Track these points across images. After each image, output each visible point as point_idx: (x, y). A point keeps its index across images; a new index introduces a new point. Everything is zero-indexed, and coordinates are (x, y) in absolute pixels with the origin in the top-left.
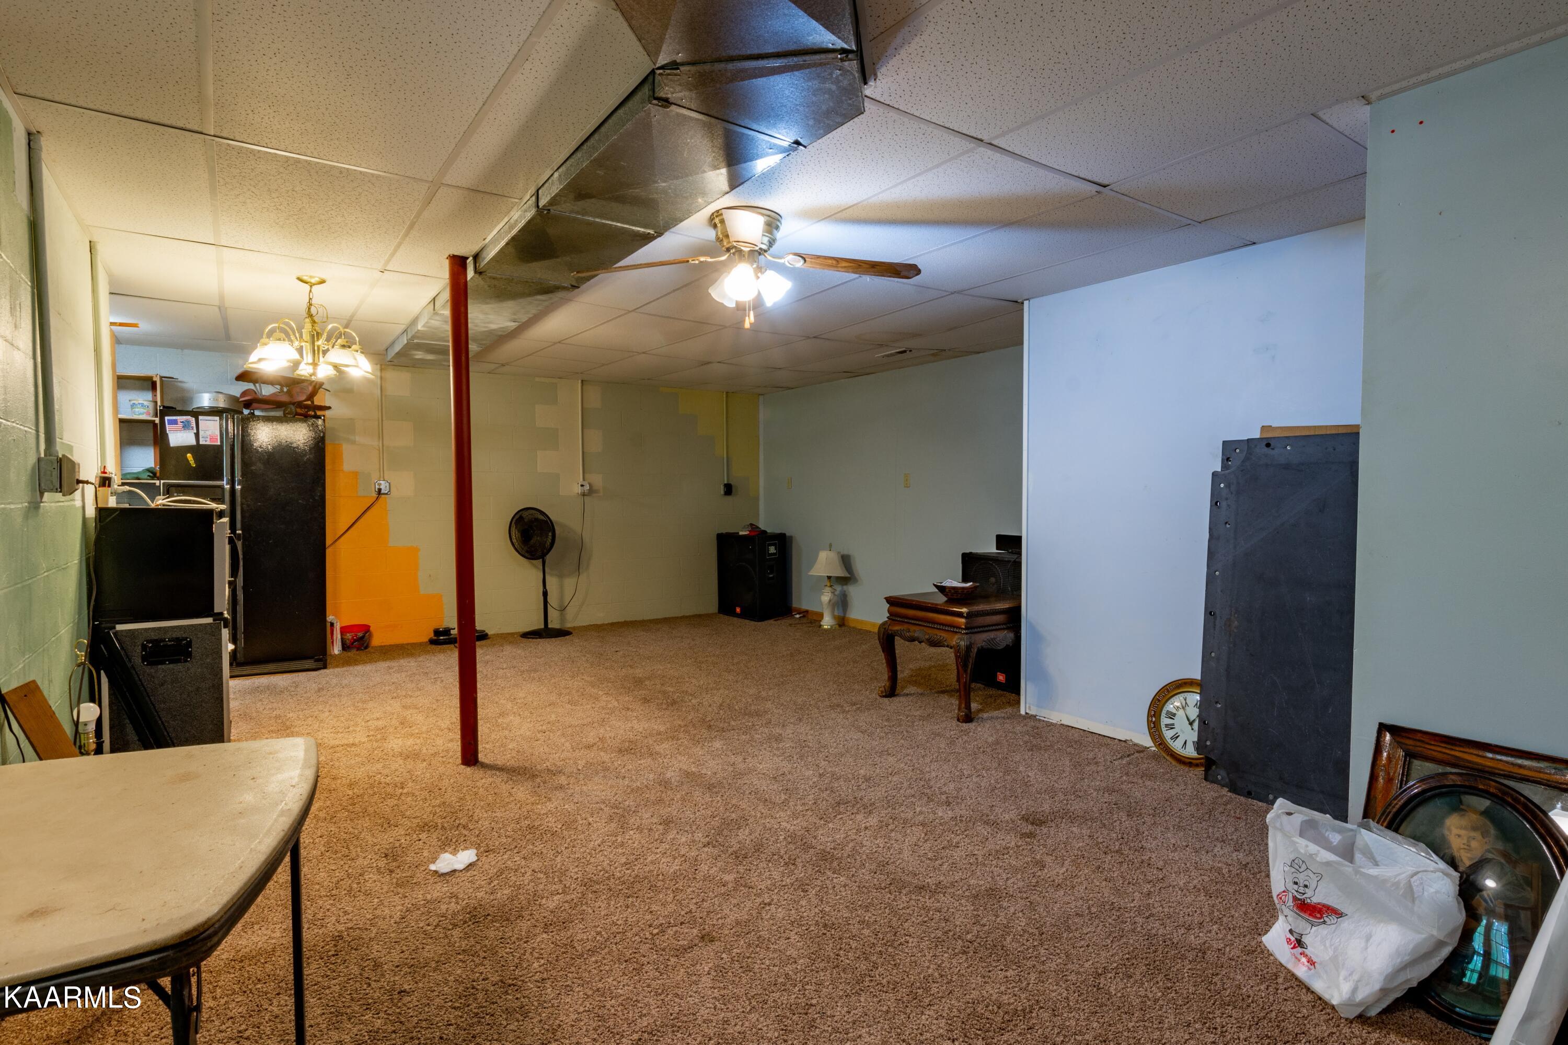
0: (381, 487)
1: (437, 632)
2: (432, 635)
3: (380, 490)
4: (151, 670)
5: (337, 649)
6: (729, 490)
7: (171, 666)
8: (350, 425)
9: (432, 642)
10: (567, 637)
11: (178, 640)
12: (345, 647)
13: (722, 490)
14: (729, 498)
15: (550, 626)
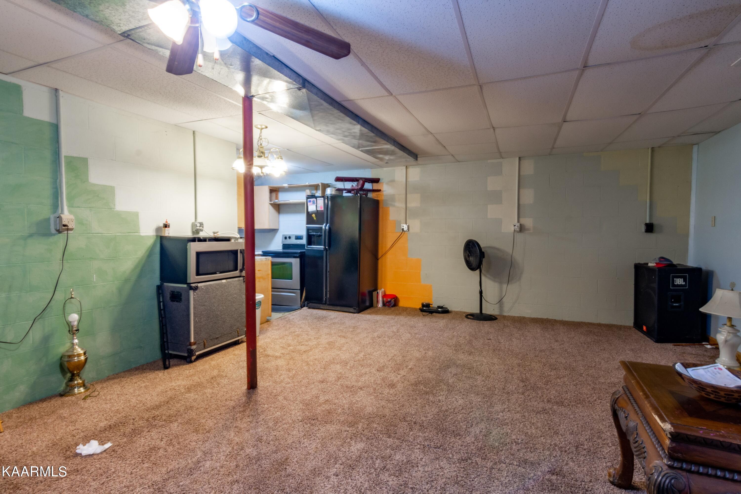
0: (404, 228)
1: (423, 305)
2: (420, 306)
3: (403, 229)
4: (171, 303)
5: (380, 305)
6: (650, 228)
7: (177, 303)
8: (392, 198)
9: (422, 310)
10: (495, 321)
11: (178, 292)
12: (384, 305)
13: (643, 228)
14: (649, 235)
15: (483, 312)
